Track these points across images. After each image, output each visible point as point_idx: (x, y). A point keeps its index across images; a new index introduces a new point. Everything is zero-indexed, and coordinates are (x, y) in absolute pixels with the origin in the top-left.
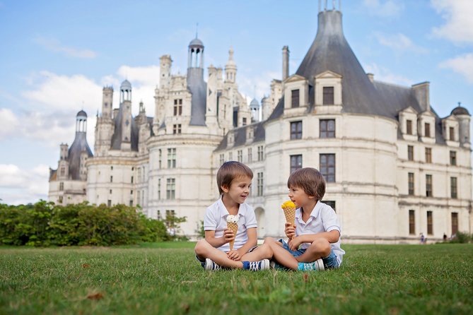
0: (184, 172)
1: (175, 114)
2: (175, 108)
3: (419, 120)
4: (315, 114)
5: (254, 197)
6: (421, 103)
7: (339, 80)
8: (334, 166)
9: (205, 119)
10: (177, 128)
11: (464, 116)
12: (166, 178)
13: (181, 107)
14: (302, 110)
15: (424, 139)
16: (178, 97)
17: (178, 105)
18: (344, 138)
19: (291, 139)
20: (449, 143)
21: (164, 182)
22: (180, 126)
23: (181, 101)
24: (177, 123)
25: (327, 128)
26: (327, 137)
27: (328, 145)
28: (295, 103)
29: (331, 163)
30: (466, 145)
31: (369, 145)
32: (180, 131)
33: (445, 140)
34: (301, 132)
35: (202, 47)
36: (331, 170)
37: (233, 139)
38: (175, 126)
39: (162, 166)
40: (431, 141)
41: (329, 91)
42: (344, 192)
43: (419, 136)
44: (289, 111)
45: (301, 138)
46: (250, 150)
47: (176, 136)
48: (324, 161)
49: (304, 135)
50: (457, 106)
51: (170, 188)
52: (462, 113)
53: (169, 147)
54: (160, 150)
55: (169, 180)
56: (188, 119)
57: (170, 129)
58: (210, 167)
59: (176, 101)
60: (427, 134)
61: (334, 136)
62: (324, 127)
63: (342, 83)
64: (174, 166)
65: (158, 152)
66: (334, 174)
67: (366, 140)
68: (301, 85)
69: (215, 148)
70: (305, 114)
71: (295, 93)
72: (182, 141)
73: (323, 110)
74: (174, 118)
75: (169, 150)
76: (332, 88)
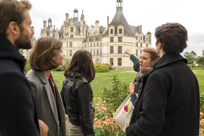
0: (74, 48)
1: (71, 32)
2: (71, 30)
3: (139, 36)
4: (117, 36)
5: (96, 56)
6: (139, 31)
7: (123, 27)
8: (121, 49)
9: (80, 33)
10: (72, 36)
11: (150, 35)
12: (69, 50)
13: (73, 30)
14: (114, 35)
15: (141, 41)
16: (72, 27)
17: (72, 29)
18: (124, 42)
19: (111, 42)
20: (146, 42)
21: (69, 51)
22: (73, 35)
23: (73, 28)
24: (72, 34)
25: (120, 39)
26: (120, 42)
27: (120, 44)
28: (112, 33)
29: (121, 48)
30: (150, 42)
31: (130, 44)
32: (73, 37)
33: (145, 41)
34: (113, 40)
35: (78, 11)
36: (121, 50)
37: (89, 40)
38: (71, 35)
39: (68, 47)
40: (142, 41)
41: (121, 30)
42: (124, 56)
43: (139, 40)
44: (110, 35)
45: (113, 42)
46: (94, 43)
47: (72, 38)
48: (119, 48)
49: (114, 41)
50: (148, 32)
51: (70, 53)
52: (150, 34)
53: (70, 41)
54: (67, 42)
55: (70, 51)
56: (75, 33)
57: (70, 36)
58: (81, 47)
59: (71, 28)
60: (141, 40)
61: (122, 42)
62: (119, 39)
63: (124, 28)
64: (72, 46)
65: (66, 43)
66: (121, 51)
67: (129, 43)
68: (113, 28)
69: (83, 42)
70: (115, 36)
71: (112, 30)
72: (74, 40)
73: (119, 35)
74: (71, 33)
75: (70, 42)
76: (121, 29)
